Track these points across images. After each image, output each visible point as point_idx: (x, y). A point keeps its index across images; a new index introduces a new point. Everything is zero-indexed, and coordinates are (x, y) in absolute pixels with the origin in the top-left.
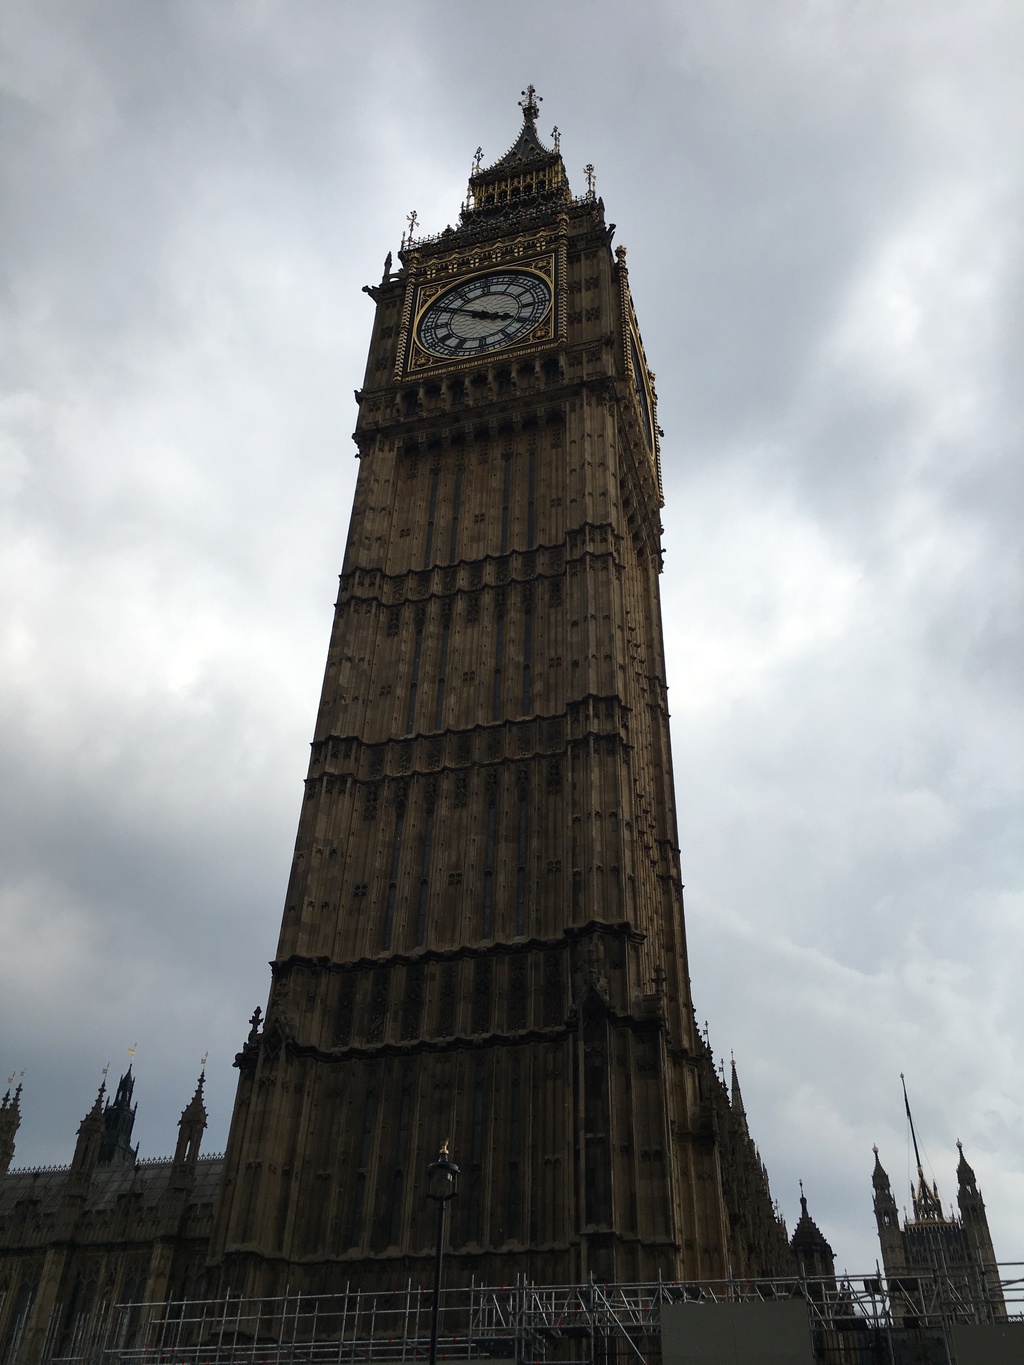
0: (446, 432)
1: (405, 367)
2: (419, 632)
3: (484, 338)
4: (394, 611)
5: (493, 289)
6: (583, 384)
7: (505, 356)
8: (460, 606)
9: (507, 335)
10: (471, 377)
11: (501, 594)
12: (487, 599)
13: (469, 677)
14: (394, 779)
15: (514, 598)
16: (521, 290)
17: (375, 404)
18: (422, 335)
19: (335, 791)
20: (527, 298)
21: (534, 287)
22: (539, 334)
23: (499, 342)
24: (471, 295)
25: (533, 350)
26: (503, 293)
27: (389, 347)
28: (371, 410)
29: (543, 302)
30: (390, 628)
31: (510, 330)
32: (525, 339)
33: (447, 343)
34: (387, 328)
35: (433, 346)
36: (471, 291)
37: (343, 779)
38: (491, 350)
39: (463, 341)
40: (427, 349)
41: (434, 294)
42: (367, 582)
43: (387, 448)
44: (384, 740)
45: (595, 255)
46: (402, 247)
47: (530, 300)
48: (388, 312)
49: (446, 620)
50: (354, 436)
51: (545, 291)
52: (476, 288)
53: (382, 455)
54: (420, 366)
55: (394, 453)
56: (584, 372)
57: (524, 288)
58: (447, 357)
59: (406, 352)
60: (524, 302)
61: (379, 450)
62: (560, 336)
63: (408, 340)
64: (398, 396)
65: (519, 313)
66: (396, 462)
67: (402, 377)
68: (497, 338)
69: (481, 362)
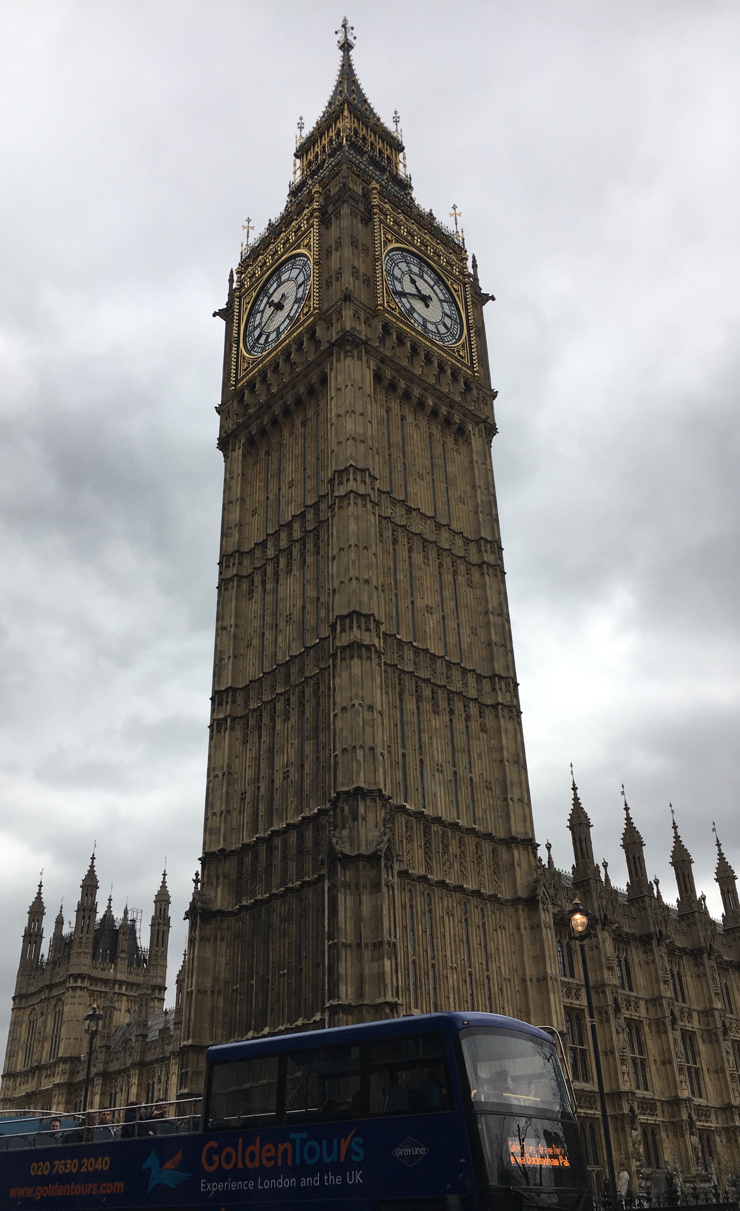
0: (266, 420)
1: (236, 377)
2: (265, 590)
3: (279, 328)
4: (250, 577)
5: (283, 278)
6: (332, 345)
7: (287, 341)
8: (283, 562)
9: (291, 319)
10: (272, 368)
11: (303, 541)
12: (296, 551)
13: (289, 618)
14: (254, 710)
15: (310, 546)
16: (298, 271)
17: (228, 411)
18: (247, 340)
19: (223, 730)
20: (301, 279)
21: (305, 265)
22: (305, 312)
23: (286, 328)
24: (271, 291)
25: (302, 327)
26: (288, 280)
28: (227, 418)
30: (249, 594)
31: (291, 315)
32: (298, 319)
33: (260, 341)
35: (253, 347)
36: (271, 286)
37: (225, 719)
38: (283, 336)
39: (268, 337)
40: (249, 352)
41: (251, 300)
43: (237, 447)
44: (248, 683)
46: (242, 256)
49: (276, 574)
50: (219, 445)
51: (310, 266)
52: (274, 283)
53: (235, 454)
54: (245, 370)
55: (241, 450)
56: (334, 332)
57: (299, 268)
58: (260, 355)
59: (237, 362)
60: (299, 283)
61: (232, 451)
62: (315, 309)
63: (238, 350)
64: (235, 402)
65: (297, 294)
66: (244, 456)
67: (235, 386)
68: (286, 324)
69: (275, 353)
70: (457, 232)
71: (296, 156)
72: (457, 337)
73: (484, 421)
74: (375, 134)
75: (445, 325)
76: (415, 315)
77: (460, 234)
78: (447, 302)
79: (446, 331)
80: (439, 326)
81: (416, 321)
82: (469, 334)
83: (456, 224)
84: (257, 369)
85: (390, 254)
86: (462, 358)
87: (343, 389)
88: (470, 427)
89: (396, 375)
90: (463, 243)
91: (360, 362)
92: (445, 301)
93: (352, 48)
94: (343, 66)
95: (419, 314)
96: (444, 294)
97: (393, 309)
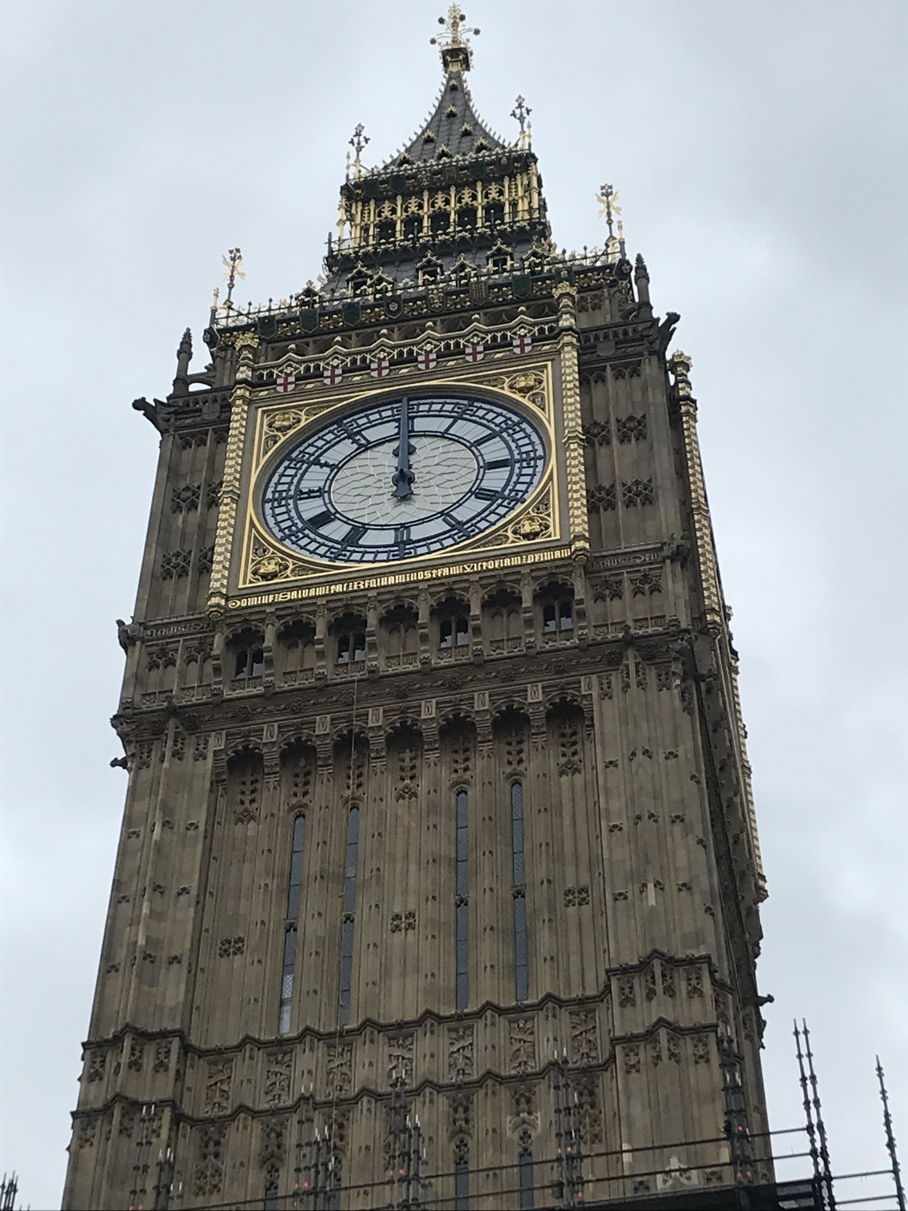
0: (324, 726)
1: (232, 580)
3: (405, 526)
4: (212, 1134)
5: (420, 425)
6: (629, 641)
9: (457, 526)
10: (381, 610)
11: (462, 1105)
16: (478, 432)
17: (163, 652)
18: (268, 512)
21: (510, 428)
22: (527, 528)
23: (440, 538)
24: (372, 435)
25: (516, 561)
26: (443, 436)
27: (192, 529)
28: (154, 665)
29: (530, 460)
31: (462, 514)
32: (498, 538)
33: (324, 530)
34: (187, 489)
35: (291, 535)
36: (372, 425)
38: (422, 554)
39: (358, 532)
40: (281, 540)
41: (290, 427)
42: (149, 1062)
45: (635, 372)
46: (213, 321)
47: (504, 455)
48: (187, 454)
50: (116, 721)
51: (534, 438)
52: (383, 421)
54: (265, 577)
55: (206, 765)
57: (488, 428)
58: (325, 561)
60: (488, 458)
65: (480, 479)
66: (217, 783)
67: (226, 598)
68: (433, 528)
69: (400, 579)
84: (320, 591)
91: (689, 717)
93: (468, 69)
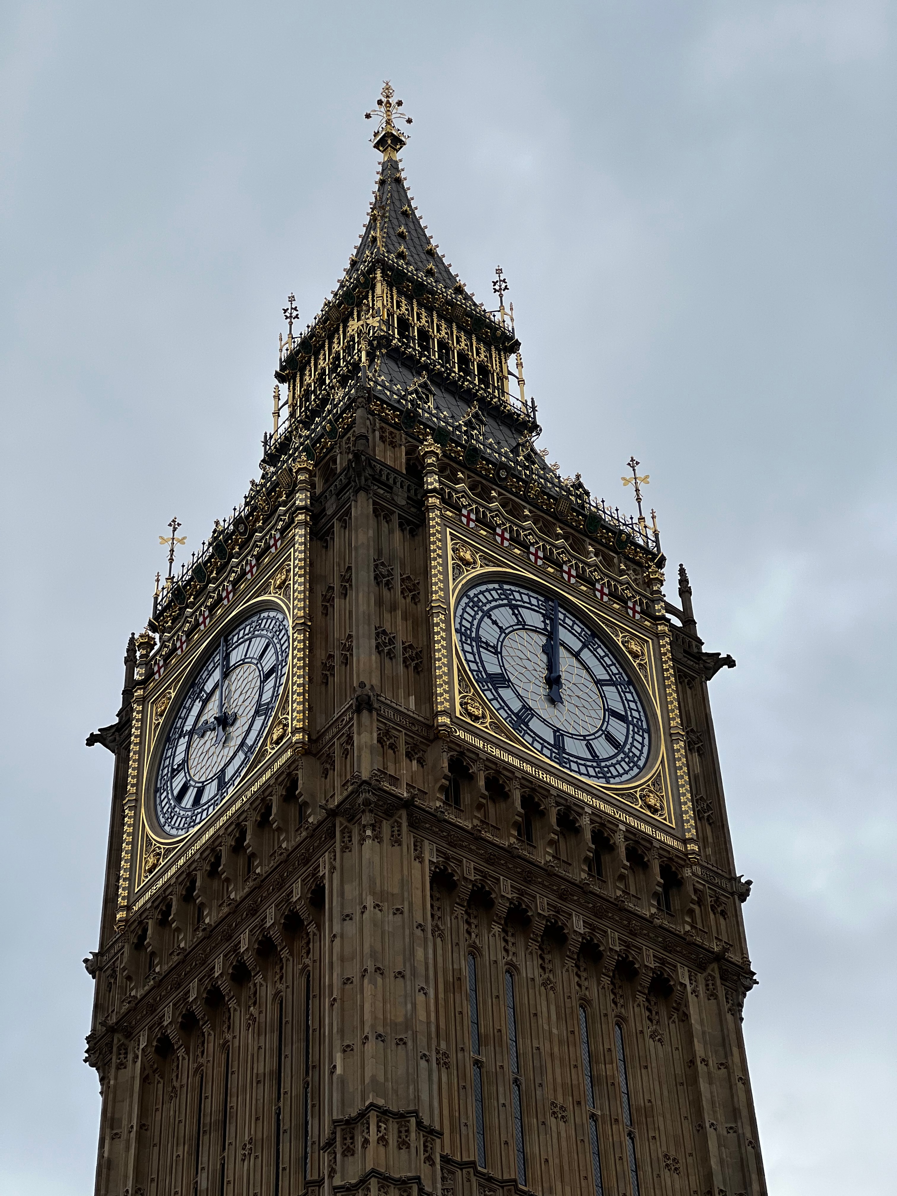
0: (194, 991)
1: (130, 889)
3: (223, 771)
5: (232, 659)
7: (238, 805)
9: (248, 753)
16: (264, 642)
18: (158, 801)
20: (270, 660)
21: (278, 628)
22: (275, 737)
23: (238, 771)
24: (209, 686)
25: (270, 772)
26: (244, 663)
28: (110, 985)
29: (286, 657)
31: (249, 742)
32: (262, 753)
33: (184, 802)
35: (168, 817)
36: (208, 676)
38: (231, 792)
39: (201, 789)
40: (159, 829)
41: (164, 710)
43: (130, 1056)
46: (156, 604)
47: (273, 660)
52: (215, 668)
53: (125, 1074)
54: (150, 871)
55: (139, 1064)
56: (338, 784)
57: (266, 637)
58: (182, 835)
59: (133, 852)
60: (266, 669)
61: (118, 1068)
62: (295, 731)
63: (135, 825)
64: (126, 949)
65: (260, 696)
66: (145, 1080)
67: (128, 908)
68: (237, 762)
69: (212, 831)
70: (641, 519)
71: (280, 377)
72: (641, 763)
73: (719, 958)
74: (449, 322)
75: (610, 739)
76: (535, 724)
77: (649, 522)
78: (614, 684)
79: (612, 751)
80: (594, 743)
81: (536, 737)
82: (671, 751)
83: (639, 500)
84: (174, 870)
85: (471, 593)
86: (655, 811)
87: (357, 917)
88: (683, 975)
89: (489, 870)
90: (657, 541)
91: (397, 848)
92: (611, 682)
93: (403, 143)
94: (382, 183)
95: (544, 721)
96: (606, 667)
97: (476, 718)
